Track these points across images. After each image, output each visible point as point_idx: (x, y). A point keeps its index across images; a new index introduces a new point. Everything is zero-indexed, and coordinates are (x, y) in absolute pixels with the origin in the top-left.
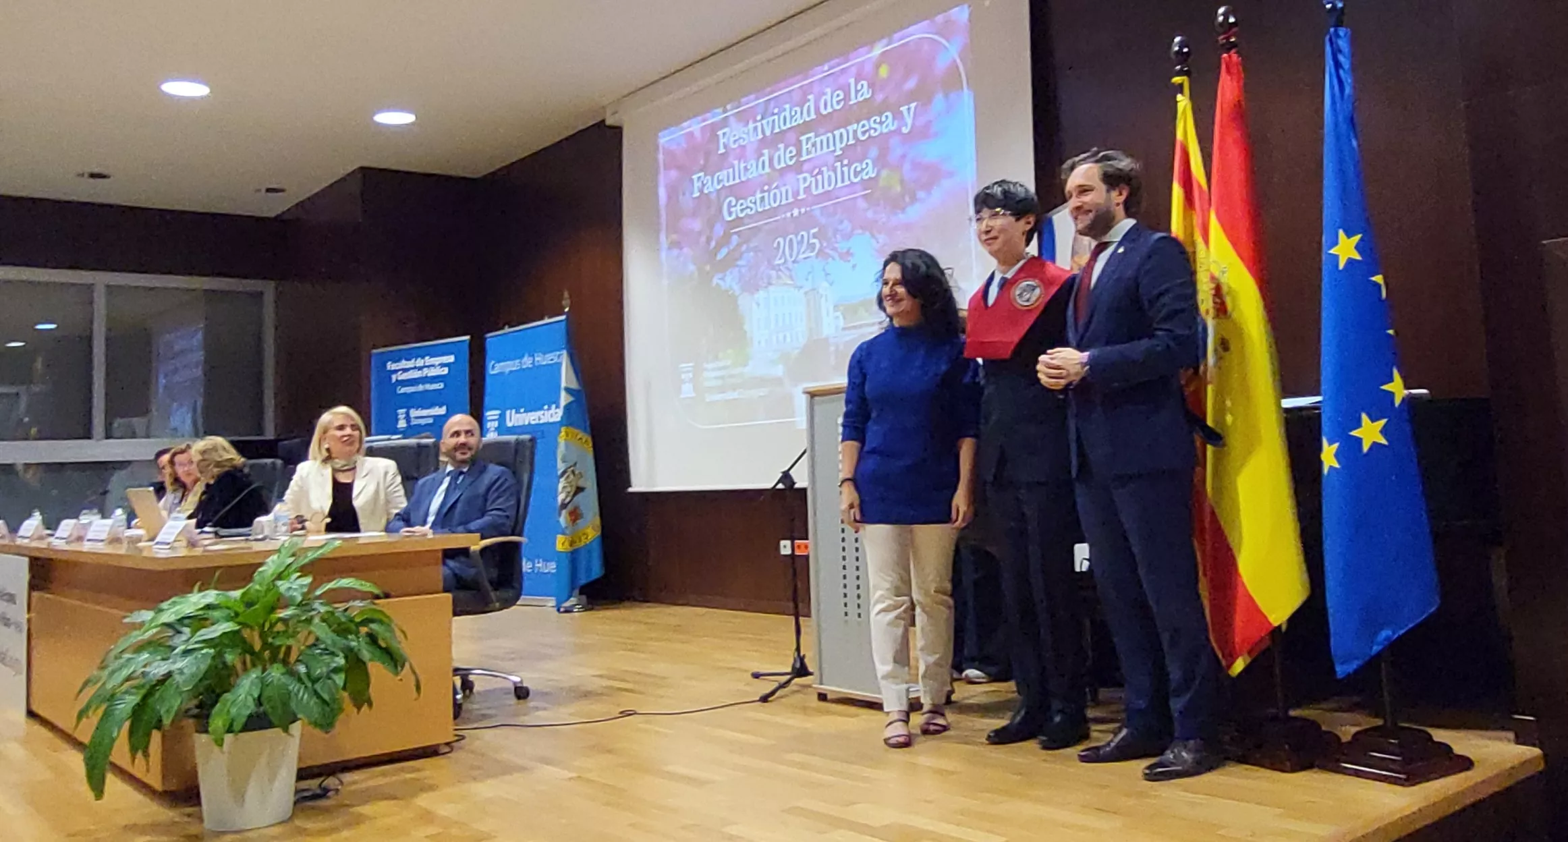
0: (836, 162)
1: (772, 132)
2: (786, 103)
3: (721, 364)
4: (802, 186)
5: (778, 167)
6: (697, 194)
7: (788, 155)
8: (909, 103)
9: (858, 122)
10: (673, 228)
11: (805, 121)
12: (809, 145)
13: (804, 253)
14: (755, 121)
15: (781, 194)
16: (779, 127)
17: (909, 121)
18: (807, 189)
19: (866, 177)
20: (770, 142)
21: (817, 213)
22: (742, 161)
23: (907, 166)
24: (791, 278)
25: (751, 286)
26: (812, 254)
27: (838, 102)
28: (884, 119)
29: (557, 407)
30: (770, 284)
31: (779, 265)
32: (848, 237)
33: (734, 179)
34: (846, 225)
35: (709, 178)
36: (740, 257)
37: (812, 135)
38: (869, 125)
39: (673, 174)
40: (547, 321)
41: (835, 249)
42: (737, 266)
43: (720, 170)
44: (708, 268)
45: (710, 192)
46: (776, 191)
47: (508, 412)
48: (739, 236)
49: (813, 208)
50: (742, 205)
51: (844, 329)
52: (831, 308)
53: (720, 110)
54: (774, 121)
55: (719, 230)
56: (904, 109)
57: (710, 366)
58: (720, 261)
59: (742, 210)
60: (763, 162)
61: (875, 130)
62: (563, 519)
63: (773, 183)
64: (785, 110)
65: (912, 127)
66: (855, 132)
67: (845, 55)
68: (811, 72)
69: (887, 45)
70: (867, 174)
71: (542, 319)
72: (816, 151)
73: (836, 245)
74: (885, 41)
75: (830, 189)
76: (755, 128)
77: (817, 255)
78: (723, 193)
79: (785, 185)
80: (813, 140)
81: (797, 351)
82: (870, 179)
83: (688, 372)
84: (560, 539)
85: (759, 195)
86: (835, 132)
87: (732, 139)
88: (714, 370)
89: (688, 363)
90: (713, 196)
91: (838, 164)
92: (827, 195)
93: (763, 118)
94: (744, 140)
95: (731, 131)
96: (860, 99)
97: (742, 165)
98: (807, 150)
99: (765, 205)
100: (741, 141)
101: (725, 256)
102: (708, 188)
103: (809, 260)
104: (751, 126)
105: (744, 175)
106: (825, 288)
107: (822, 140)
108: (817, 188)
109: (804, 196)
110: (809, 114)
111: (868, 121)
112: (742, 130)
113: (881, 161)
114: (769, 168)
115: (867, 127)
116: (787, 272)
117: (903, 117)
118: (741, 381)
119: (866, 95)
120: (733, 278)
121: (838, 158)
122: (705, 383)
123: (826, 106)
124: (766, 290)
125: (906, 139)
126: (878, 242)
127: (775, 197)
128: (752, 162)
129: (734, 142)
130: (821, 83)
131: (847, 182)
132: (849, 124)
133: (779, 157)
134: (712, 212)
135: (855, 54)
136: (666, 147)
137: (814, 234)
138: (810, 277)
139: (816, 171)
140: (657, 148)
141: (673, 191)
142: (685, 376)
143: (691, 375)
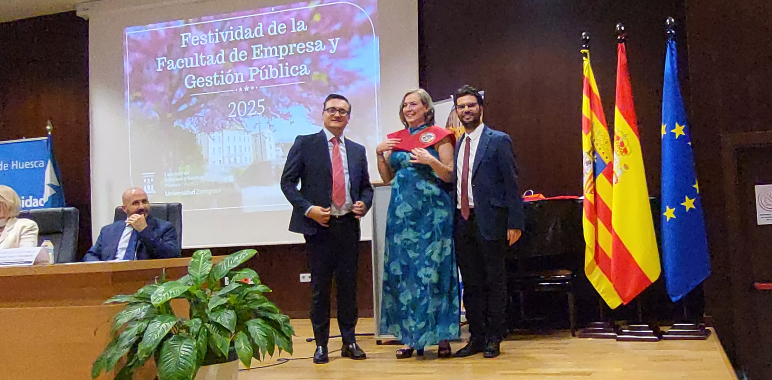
0: (281, 63)
1: (228, 40)
2: (240, 25)
3: (181, 174)
4: (252, 74)
5: (233, 61)
6: (160, 70)
7: (241, 55)
8: (334, 37)
9: (297, 43)
10: (137, 88)
11: (255, 36)
12: (258, 52)
13: (253, 112)
14: (214, 32)
15: (236, 77)
16: (234, 37)
17: (335, 48)
18: (257, 77)
19: (301, 74)
20: (226, 45)
21: (264, 91)
22: (202, 54)
23: (332, 72)
24: (242, 125)
25: (208, 129)
26: (258, 113)
27: (282, 30)
28: (316, 44)
30: (223, 127)
31: (231, 118)
32: (288, 106)
33: (194, 63)
34: (287, 99)
35: (172, 61)
36: (199, 111)
37: (261, 46)
38: (306, 46)
39: (138, 55)
41: (278, 113)
42: (196, 116)
43: (182, 57)
44: (169, 115)
45: (173, 70)
46: (231, 75)
48: (198, 98)
49: (260, 87)
50: (201, 80)
51: (282, 157)
52: (273, 146)
53: (182, 21)
54: (229, 34)
55: (180, 93)
56: (331, 40)
57: (168, 175)
58: (181, 112)
61: (310, 49)
63: (229, 70)
64: (239, 29)
65: (337, 50)
66: (295, 49)
67: (288, 3)
68: (261, 10)
69: (321, 3)
70: (303, 72)
71: (20, 138)
72: (264, 55)
73: (278, 110)
74: (318, 1)
75: (275, 77)
76: (214, 36)
77: (262, 114)
78: (185, 72)
79: (238, 73)
80: (262, 49)
81: (245, 168)
82: (305, 75)
83: (150, 178)
85: (215, 76)
86: (279, 47)
87: (193, 40)
88: (172, 177)
89: (150, 172)
90: (176, 73)
91: (281, 65)
92: (272, 81)
93: (220, 31)
95: (192, 35)
96: (299, 30)
97: (201, 57)
98: (257, 54)
99: (221, 82)
100: (201, 42)
101: (186, 109)
102: (170, 67)
103: (257, 117)
104: (210, 34)
105: (203, 63)
106: (269, 134)
107: (269, 50)
108: (264, 75)
109: (254, 80)
110: (258, 33)
111: (305, 44)
112: (202, 36)
113: (314, 66)
114: (225, 60)
115: (304, 47)
116: (238, 122)
117: (330, 44)
118: (197, 184)
119: (303, 29)
120: (192, 123)
121: (281, 61)
122: (166, 185)
123: (272, 31)
124: (221, 132)
125: (332, 56)
126: (310, 110)
127: (230, 78)
128: (210, 56)
129: (195, 42)
130: (268, 17)
131: (288, 75)
132: (289, 43)
133: (234, 55)
134: (174, 81)
135: (296, 5)
136: (132, 37)
137: (261, 102)
138: (258, 126)
139: (264, 67)
140: (123, 37)
141: (138, 66)
142: (147, 180)
143: (152, 180)
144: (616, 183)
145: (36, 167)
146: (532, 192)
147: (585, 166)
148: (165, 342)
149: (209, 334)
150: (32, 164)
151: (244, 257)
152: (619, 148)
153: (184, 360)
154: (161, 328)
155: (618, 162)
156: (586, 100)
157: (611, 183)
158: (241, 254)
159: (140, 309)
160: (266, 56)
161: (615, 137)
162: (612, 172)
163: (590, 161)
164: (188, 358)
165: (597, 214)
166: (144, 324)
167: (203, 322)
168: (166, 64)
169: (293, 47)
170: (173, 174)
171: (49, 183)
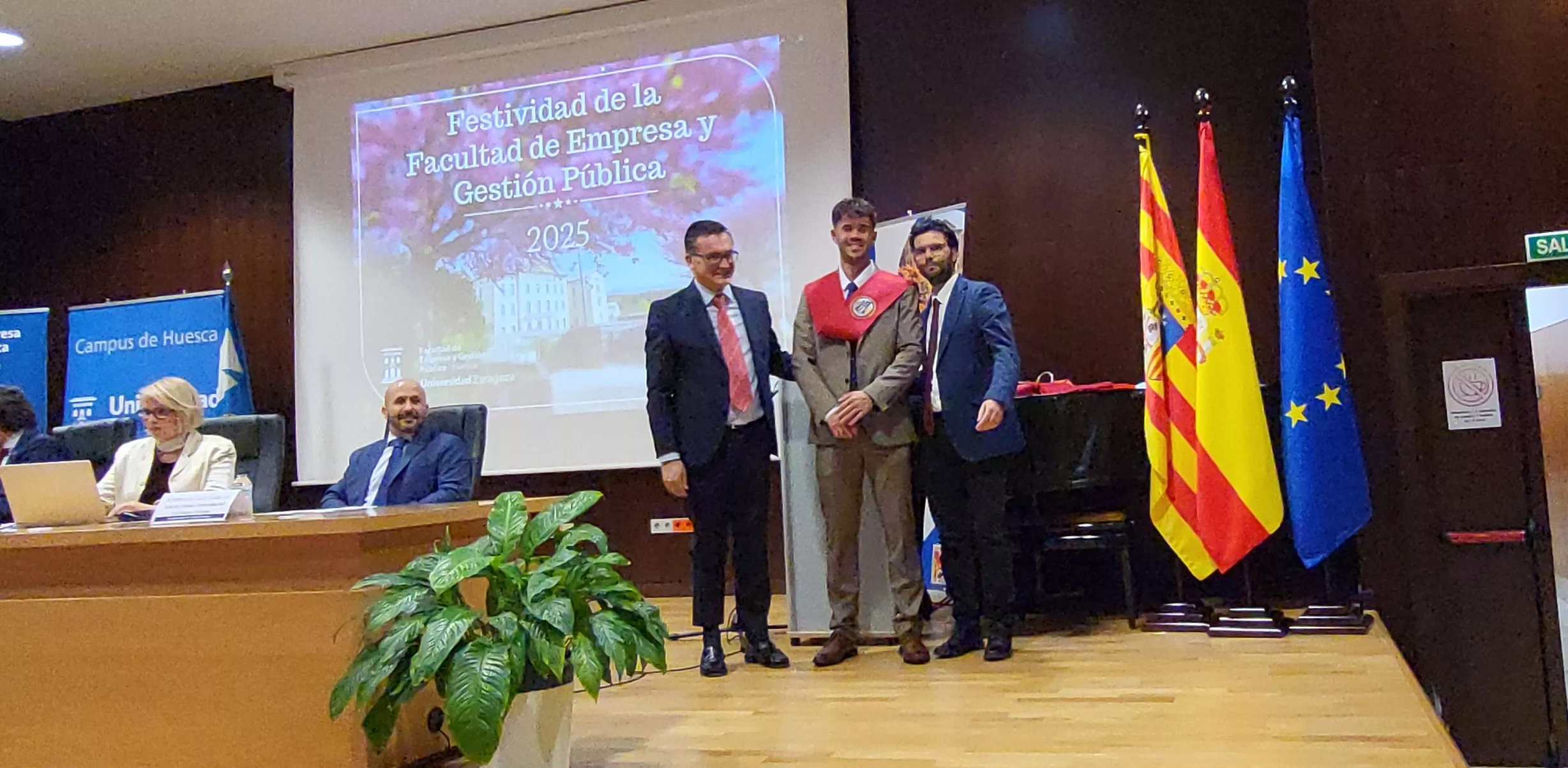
0: (616, 159)
1: (526, 122)
2: (548, 96)
3: (447, 349)
4: (567, 179)
5: (536, 157)
6: (412, 173)
7: (548, 147)
8: (708, 114)
9: (644, 128)
10: (373, 205)
11: (572, 115)
12: (579, 141)
13: (570, 243)
14: (502, 108)
15: (542, 183)
16: (537, 117)
17: (708, 132)
18: (575, 183)
19: (652, 178)
20: (523, 131)
21: (588, 207)
22: (483, 146)
24: (551, 265)
25: (494, 271)
26: (578, 245)
27: (618, 104)
28: (676, 125)
30: (519, 270)
31: (533, 253)
32: (628, 232)
33: (470, 163)
34: (627, 221)
35: (433, 159)
36: (478, 242)
37: (583, 130)
38: (658, 128)
39: (376, 150)
41: (611, 243)
42: (473, 251)
43: (451, 154)
44: (428, 250)
45: (433, 173)
46: (532, 180)
48: (476, 221)
49: (582, 201)
50: (481, 190)
51: (620, 319)
52: (604, 300)
53: (449, 91)
54: (529, 112)
55: (445, 213)
56: (702, 119)
57: (426, 352)
58: (446, 245)
59: (481, 196)
60: (514, 151)
61: (666, 135)
63: (528, 172)
64: (546, 102)
65: (711, 136)
67: (629, 59)
69: (682, 59)
70: (653, 175)
71: (178, 292)
72: (587, 146)
73: (612, 239)
74: (679, 54)
75: (607, 184)
76: (503, 117)
77: (586, 247)
78: (454, 177)
79: (544, 176)
80: (584, 136)
81: (556, 339)
82: (658, 179)
83: (395, 357)
85: (506, 183)
86: (613, 132)
87: (468, 123)
88: (434, 355)
89: (396, 346)
90: (439, 178)
92: (601, 191)
93: (514, 107)
94: (486, 126)
95: (467, 115)
96: (647, 104)
97: (482, 151)
98: (576, 144)
99: (514, 193)
100: (482, 126)
101: (457, 239)
102: (430, 169)
103: (576, 251)
104: (497, 112)
105: (486, 160)
106: (596, 279)
107: (595, 139)
108: (588, 181)
109: (571, 189)
110: (578, 110)
112: (483, 115)
113: (673, 163)
114: (522, 156)
115: (655, 131)
116: (544, 261)
117: (700, 127)
118: (475, 366)
119: (654, 101)
120: (466, 264)
121: (616, 157)
122: (422, 368)
123: (601, 105)
124: (514, 276)
125: (703, 147)
126: (667, 240)
127: (530, 185)
128: (496, 148)
129: (472, 126)
130: (595, 83)
131: (628, 180)
132: (632, 127)
133: (536, 148)
134: (437, 193)
135: (641, 61)
136: (366, 119)
137: (582, 226)
138: (577, 266)
139: (588, 163)
140: (349, 120)
141: (375, 169)
142: (390, 361)
143: (398, 359)
144: (1202, 362)
145: (205, 340)
146: (1052, 375)
147: (1147, 334)
148: (456, 655)
149: (528, 640)
150: (198, 337)
151: (581, 503)
152: (1207, 302)
153: (488, 685)
154: (448, 630)
155: (1206, 326)
156: (1145, 220)
157: (1193, 361)
158: (576, 500)
159: (410, 597)
160: (591, 148)
161: (1198, 283)
162: (1195, 343)
163: (1156, 325)
164: (497, 683)
165: (1168, 413)
166: (419, 624)
167: (519, 619)
168: (422, 163)
169: (637, 133)
170: (434, 351)
171: (226, 368)
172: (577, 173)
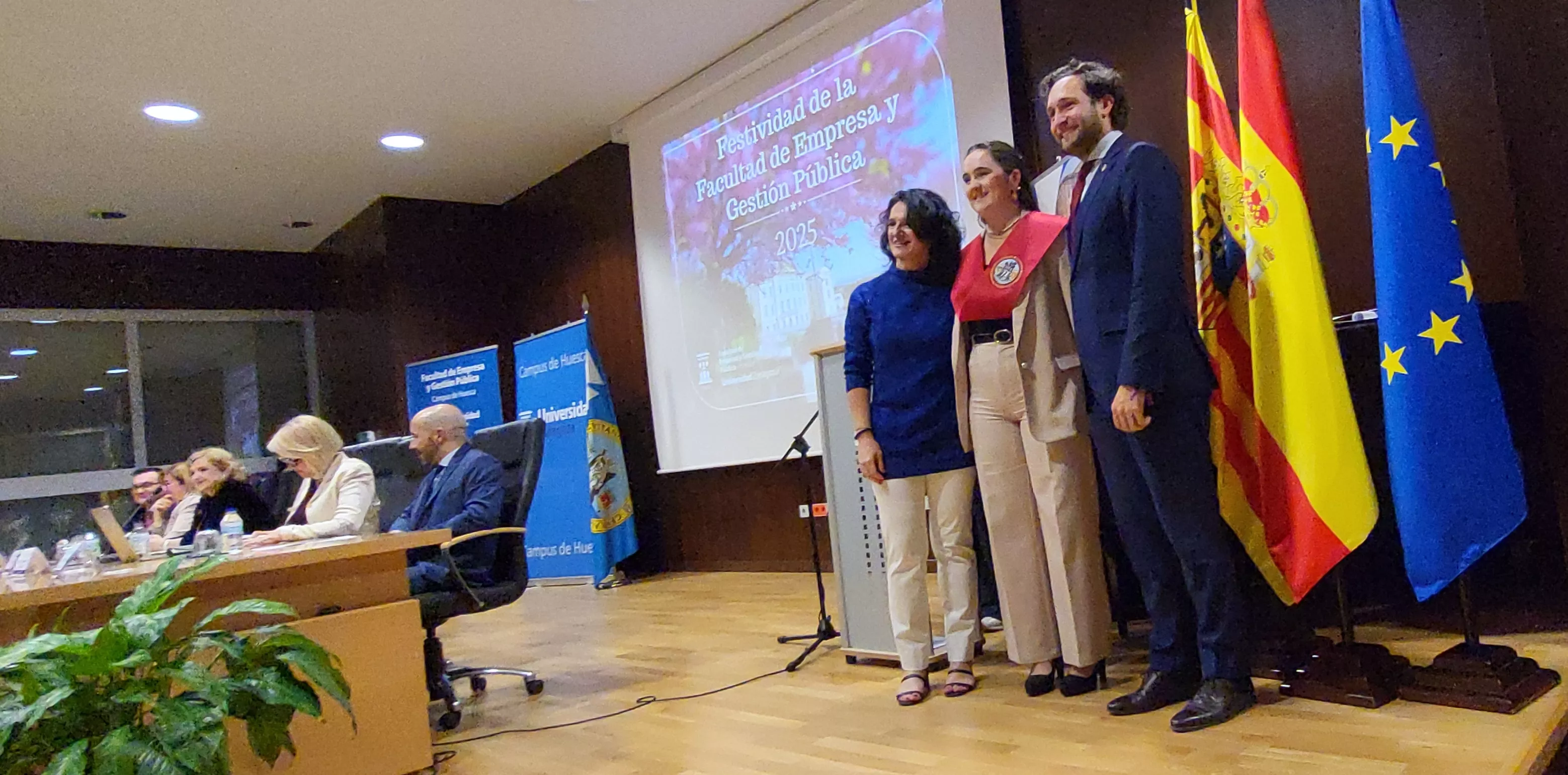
0: (827, 156)
1: (766, 135)
2: (778, 107)
3: (734, 351)
4: (797, 182)
5: (774, 167)
6: (700, 199)
7: (782, 155)
8: (891, 95)
9: (846, 118)
10: (681, 232)
11: (796, 122)
12: (802, 144)
13: (804, 242)
14: (750, 126)
15: (780, 191)
16: (773, 130)
17: (893, 111)
18: (803, 184)
19: (856, 168)
20: (765, 144)
21: (813, 204)
22: (741, 165)
24: (793, 265)
25: (757, 278)
26: (811, 243)
27: (826, 102)
28: (869, 112)
29: (584, 403)
30: (774, 274)
31: (781, 256)
32: (842, 224)
33: (734, 182)
34: (841, 213)
35: (712, 183)
36: (745, 253)
37: (804, 134)
38: (856, 119)
39: (678, 183)
40: (569, 324)
41: (832, 237)
42: (743, 261)
43: (722, 175)
44: (716, 265)
45: (713, 196)
46: (774, 188)
47: (539, 411)
48: (743, 233)
49: (809, 200)
50: (743, 204)
52: (832, 291)
53: (715, 121)
54: (767, 125)
55: (724, 230)
56: (887, 101)
57: (724, 354)
58: (727, 258)
59: (743, 210)
60: (760, 164)
61: (863, 123)
62: (596, 503)
63: (770, 182)
64: (777, 114)
65: (896, 116)
66: (843, 127)
67: (829, 57)
68: (798, 76)
69: (871, 40)
70: (857, 164)
71: (565, 323)
72: (808, 147)
73: (834, 233)
74: (867, 39)
75: (824, 181)
76: (751, 134)
77: (816, 243)
78: (725, 195)
79: (781, 183)
80: (805, 138)
81: (802, 334)
82: (860, 168)
83: (704, 361)
84: (594, 522)
85: (758, 195)
86: (825, 129)
87: (730, 146)
88: (727, 357)
89: (704, 352)
90: (716, 199)
92: (821, 188)
93: (757, 124)
94: (741, 145)
95: (728, 139)
96: (846, 96)
97: (741, 169)
98: (800, 148)
99: (764, 203)
100: (738, 146)
101: (731, 253)
102: (710, 193)
103: (808, 249)
104: (747, 131)
105: (744, 177)
106: (825, 274)
107: (813, 138)
108: (811, 182)
109: (800, 191)
110: (799, 114)
111: (855, 116)
112: (738, 137)
113: (869, 150)
114: (766, 168)
115: (854, 121)
116: (789, 262)
117: (887, 108)
118: (752, 365)
119: (851, 92)
120: (740, 273)
121: (829, 153)
122: (720, 370)
123: (815, 107)
124: (771, 280)
125: (891, 128)
126: (871, 225)
127: (773, 194)
128: (750, 164)
129: (732, 148)
130: (809, 85)
131: (839, 174)
132: (837, 121)
133: (775, 157)
134: (716, 213)
135: (839, 54)
136: (670, 159)
137: (811, 224)
138: (811, 264)
139: (810, 166)
140: (661, 160)
141: (680, 199)
142: (702, 366)
143: (707, 363)
150: (568, 360)
168: (706, 190)
170: (727, 353)
172: (804, 175)
